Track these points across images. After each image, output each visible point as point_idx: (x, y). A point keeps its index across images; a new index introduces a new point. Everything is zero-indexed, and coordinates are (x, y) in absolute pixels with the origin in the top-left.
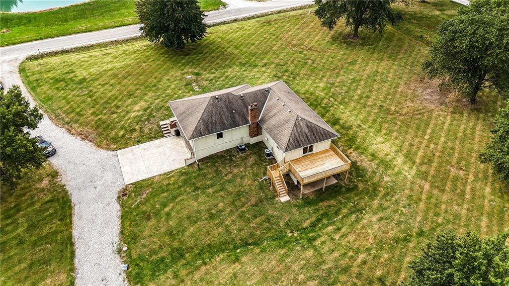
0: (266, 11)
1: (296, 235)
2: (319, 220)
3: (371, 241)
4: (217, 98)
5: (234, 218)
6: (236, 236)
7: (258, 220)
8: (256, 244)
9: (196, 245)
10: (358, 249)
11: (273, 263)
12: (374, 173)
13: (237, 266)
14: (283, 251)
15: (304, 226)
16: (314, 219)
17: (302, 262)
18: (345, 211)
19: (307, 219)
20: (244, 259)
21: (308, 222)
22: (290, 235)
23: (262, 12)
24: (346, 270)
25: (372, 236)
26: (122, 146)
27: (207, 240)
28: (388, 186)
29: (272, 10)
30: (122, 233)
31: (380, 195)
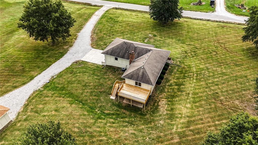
0: (231, 21)
1: (98, 112)
2: (113, 114)
3: (116, 137)
4: (125, 43)
5: (89, 91)
6: (82, 97)
7: (94, 97)
8: (83, 104)
9: (69, 90)
10: (107, 135)
11: (78, 114)
12: (160, 115)
13: (69, 105)
14: (86, 113)
15: (105, 112)
16: (112, 112)
17: (85, 122)
18: (127, 119)
19: (109, 111)
20: (73, 105)
21: (109, 112)
22: (97, 110)
23: (228, 21)
24: (92, 137)
25: (119, 136)
26: (97, 48)
27: (73, 91)
28: (158, 125)
29: (236, 22)
30: (60, 73)
31: (149, 125)
